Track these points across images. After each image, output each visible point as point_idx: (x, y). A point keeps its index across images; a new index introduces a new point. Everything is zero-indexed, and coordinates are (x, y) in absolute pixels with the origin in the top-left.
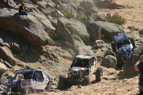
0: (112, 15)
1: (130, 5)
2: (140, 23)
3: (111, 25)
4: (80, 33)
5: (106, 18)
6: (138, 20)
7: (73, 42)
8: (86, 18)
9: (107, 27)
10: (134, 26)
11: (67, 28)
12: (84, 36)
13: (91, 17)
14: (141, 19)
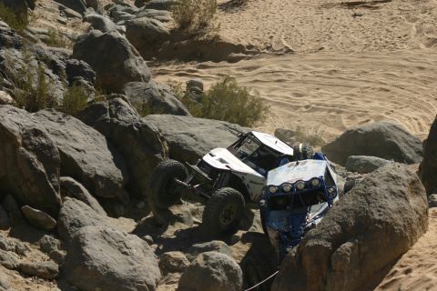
0: (207, 86)
1: (279, 42)
2: (324, 113)
3: (209, 128)
4: (82, 166)
5: (185, 100)
6: (313, 100)
7: (59, 207)
8: (106, 104)
9: (192, 136)
10: (299, 127)
11: (28, 150)
12: (101, 178)
13: (123, 98)
14: (328, 97)
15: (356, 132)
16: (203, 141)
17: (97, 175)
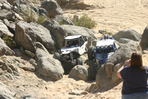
0: (79, 17)
1: (101, 5)
2: (113, 26)
3: (80, 29)
4: (42, 39)
5: (73, 21)
6: (110, 22)
7: (35, 51)
8: (50, 21)
9: (74, 31)
10: (106, 30)
11: (27, 34)
12: (48, 43)
13: (55, 20)
14: (114, 21)
15: (122, 32)
16: (78, 33)
17: (47, 42)
